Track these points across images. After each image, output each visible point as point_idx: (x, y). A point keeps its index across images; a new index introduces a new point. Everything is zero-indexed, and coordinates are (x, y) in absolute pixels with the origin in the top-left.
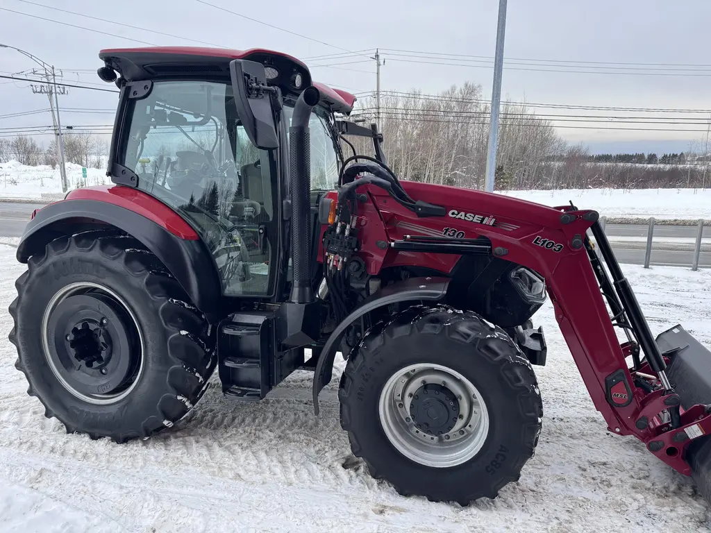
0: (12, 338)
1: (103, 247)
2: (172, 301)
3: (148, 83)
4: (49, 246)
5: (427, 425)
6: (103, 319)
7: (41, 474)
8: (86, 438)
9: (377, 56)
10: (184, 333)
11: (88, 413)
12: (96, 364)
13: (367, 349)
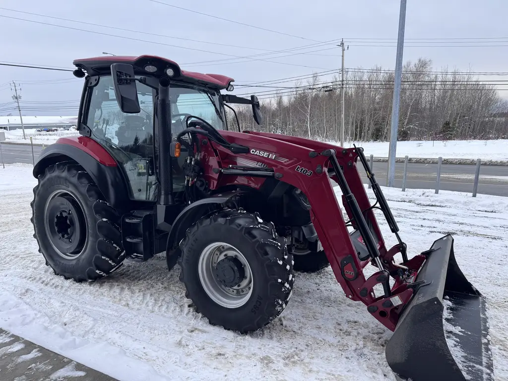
0: (32, 220)
1: (69, 170)
2: (99, 201)
3: (97, 77)
4: (47, 169)
5: (225, 282)
6: (70, 210)
7: (27, 291)
8: (62, 278)
9: (342, 44)
10: (104, 220)
11: (63, 264)
12: (66, 236)
13: (190, 233)
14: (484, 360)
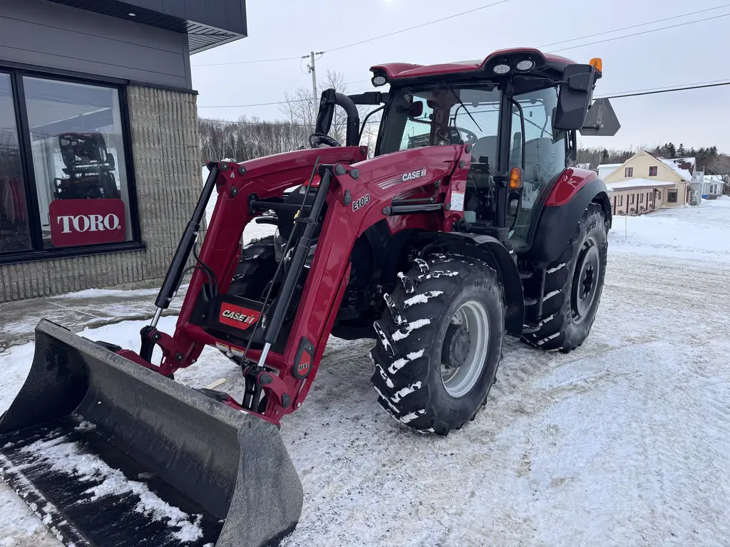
14: (24, 480)
